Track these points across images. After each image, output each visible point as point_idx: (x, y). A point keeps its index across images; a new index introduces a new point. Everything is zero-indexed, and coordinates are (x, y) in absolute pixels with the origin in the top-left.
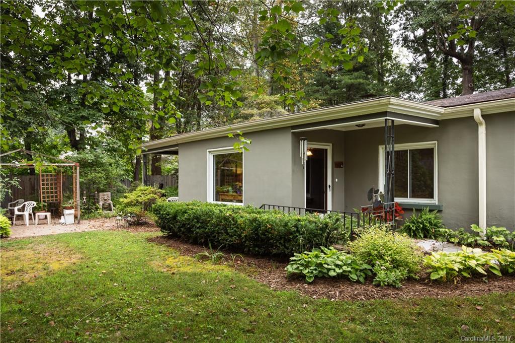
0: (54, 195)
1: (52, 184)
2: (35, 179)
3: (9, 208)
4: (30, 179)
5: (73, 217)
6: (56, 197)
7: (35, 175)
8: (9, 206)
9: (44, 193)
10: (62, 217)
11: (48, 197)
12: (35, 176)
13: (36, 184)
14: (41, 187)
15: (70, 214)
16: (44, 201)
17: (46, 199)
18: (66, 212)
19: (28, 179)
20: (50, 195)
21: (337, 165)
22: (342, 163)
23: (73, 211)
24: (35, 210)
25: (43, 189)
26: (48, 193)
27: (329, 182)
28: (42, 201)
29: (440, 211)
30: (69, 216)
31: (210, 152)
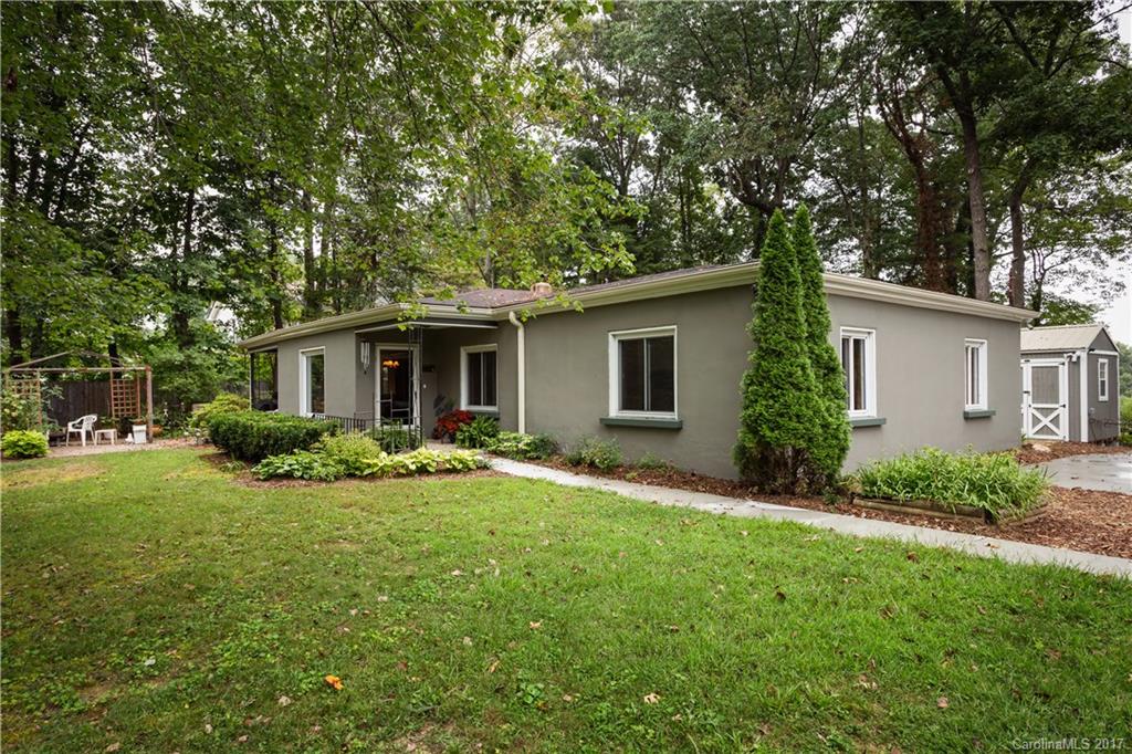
0: (131, 407)
1: (127, 394)
5: (144, 434)
6: (134, 410)
9: (116, 405)
10: (130, 435)
11: (122, 410)
14: (112, 396)
15: (140, 431)
16: (117, 416)
17: (120, 413)
18: (135, 428)
20: (125, 407)
21: (425, 369)
22: (433, 367)
23: (144, 427)
24: (97, 426)
25: (115, 400)
26: (122, 405)
27: (416, 388)
28: (113, 416)
29: (497, 419)
30: (139, 434)
31: (303, 353)
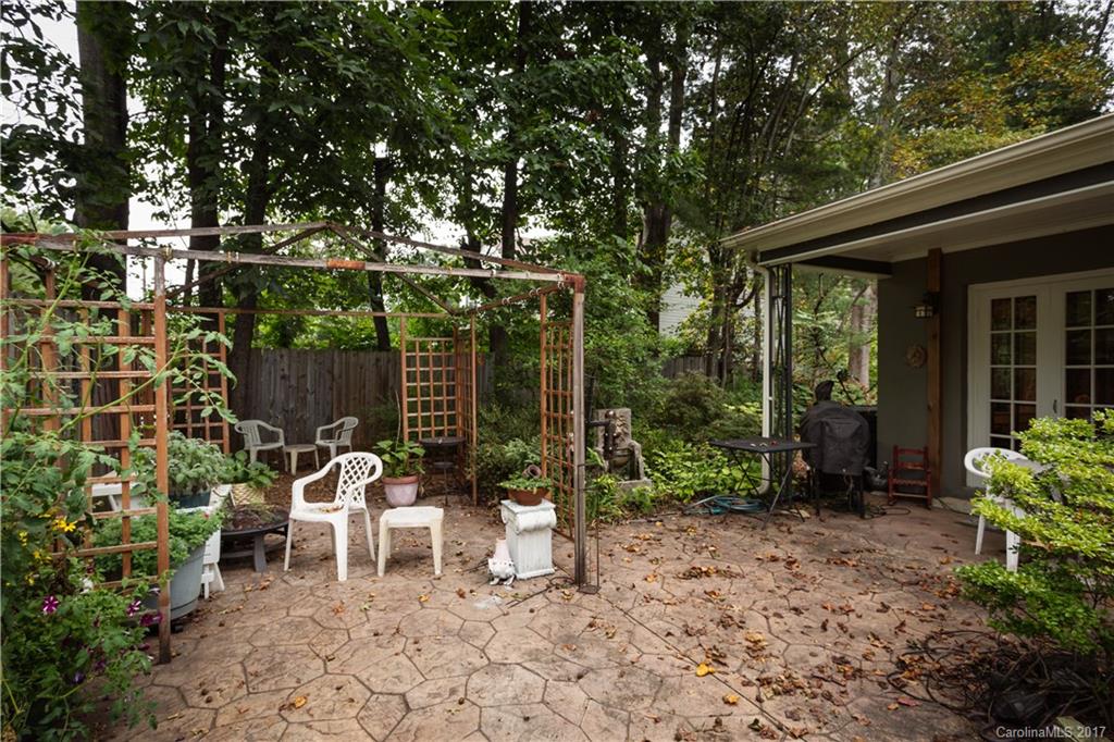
0: (446, 413)
1: (438, 376)
2: (388, 361)
3: (319, 442)
4: (378, 360)
5: (546, 539)
6: (452, 421)
7: (388, 350)
8: (318, 435)
9: (412, 407)
11: (426, 421)
12: (391, 356)
13: (391, 373)
14: (405, 384)
15: (537, 529)
16: (414, 436)
17: (420, 429)
18: (521, 517)
19: (373, 361)
20: (433, 414)
23: (546, 512)
25: (412, 392)
26: (426, 406)
28: (406, 438)
30: (529, 536)
